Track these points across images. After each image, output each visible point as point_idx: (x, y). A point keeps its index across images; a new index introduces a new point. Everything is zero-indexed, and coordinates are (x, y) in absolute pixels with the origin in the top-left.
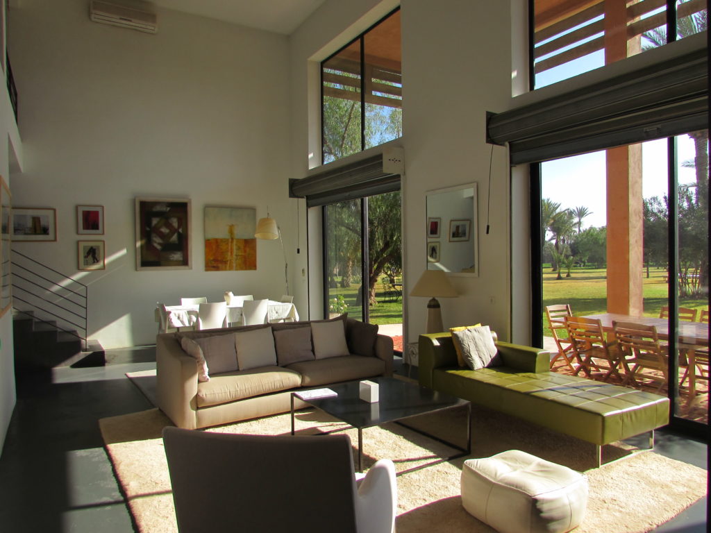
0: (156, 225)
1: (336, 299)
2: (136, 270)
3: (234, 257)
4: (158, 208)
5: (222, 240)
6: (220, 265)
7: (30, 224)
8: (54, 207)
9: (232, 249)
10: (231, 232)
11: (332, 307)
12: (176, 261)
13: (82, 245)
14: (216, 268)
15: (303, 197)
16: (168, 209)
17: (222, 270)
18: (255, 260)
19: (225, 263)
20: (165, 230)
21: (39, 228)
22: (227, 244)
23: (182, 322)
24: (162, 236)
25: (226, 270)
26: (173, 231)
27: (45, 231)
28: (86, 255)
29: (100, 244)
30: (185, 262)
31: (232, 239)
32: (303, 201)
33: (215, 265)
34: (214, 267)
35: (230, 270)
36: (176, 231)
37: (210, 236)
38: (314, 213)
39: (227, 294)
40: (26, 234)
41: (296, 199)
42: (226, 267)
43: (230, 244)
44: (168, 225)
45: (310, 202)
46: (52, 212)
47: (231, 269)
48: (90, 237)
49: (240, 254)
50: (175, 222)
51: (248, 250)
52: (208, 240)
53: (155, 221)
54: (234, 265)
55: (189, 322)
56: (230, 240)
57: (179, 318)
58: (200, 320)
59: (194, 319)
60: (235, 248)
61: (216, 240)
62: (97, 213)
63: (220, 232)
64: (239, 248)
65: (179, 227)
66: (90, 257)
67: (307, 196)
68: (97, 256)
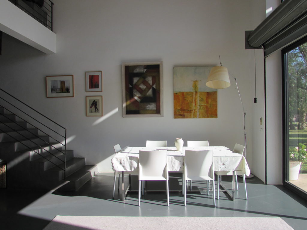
0: (137, 83)
1: (297, 148)
2: (123, 117)
3: (198, 107)
4: (137, 70)
5: (187, 93)
6: (185, 114)
7: (59, 86)
8: (73, 74)
9: (195, 100)
10: (195, 87)
11: (292, 155)
12: (151, 110)
13: (88, 99)
14: (183, 116)
15: (259, 48)
16: (145, 70)
17: (187, 117)
18: (216, 110)
19: (190, 112)
20: (143, 87)
21: (64, 89)
22: (192, 96)
23: (124, 167)
24: (141, 91)
25: (190, 118)
26: (149, 87)
27: (68, 90)
28: (91, 106)
29: (99, 98)
30: (158, 111)
31: (196, 92)
32: (260, 52)
33: (182, 113)
34: (181, 115)
35: (194, 118)
36: (151, 87)
37: (179, 90)
38: (272, 61)
39: (176, 140)
40: (57, 93)
41: (253, 50)
42: (190, 115)
43: (194, 96)
44: (145, 83)
45: (267, 50)
46: (71, 77)
47: (195, 117)
48: (94, 94)
49: (203, 104)
50: (150, 80)
51: (210, 101)
52: (176, 93)
53: (135, 80)
54: (198, 113)
55: (131, 167)
56: (194, 93)
57: (120, 163)
58: (140, 166)
59: (135, 164)
60: (198, 99)
61: (183, 94)
62: (98, 76)
63: (186, 87)
64: (202, 100)
65: (153, 84)
66: (93, 107)
67: (263, 45)
68: (97, 107)
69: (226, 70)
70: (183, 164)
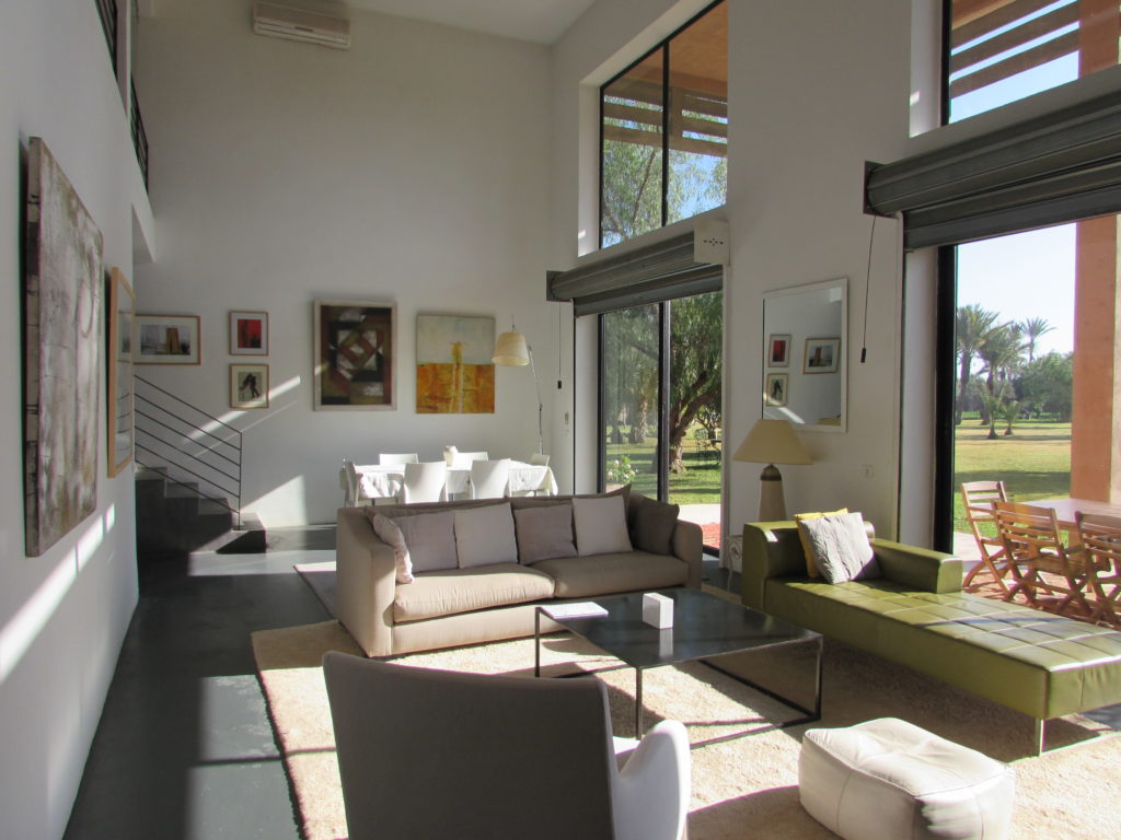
0: (344, 341)
1: (617, 462)
2: (314, 409)
3: (461, 392)
4: (346, 317)
5: (443, 366)
6: (438, 405)
7: (163, 339)
8: (198, 314)
9: (457, 380)
10: (457, 354)
11: (610, 473)
12: (373, 397)
13: (236, 370)
14: (434, 410)
15: (568, 301)
16: (363, 317)
17: (442, 412)
18: (493, 398)
19: (447, 401)
20: (357, 350)
21: (177, 346)
22: (451, 372)
23: (379, 490)
24: (353, 358)
25: (447, 412)
26: (370, 351)
27: (185, 349)
28: (241, 385)
29: (262, 370)
30: (386, 399)
31: (458, 364)
32: (568, 307)
33: (432, 404)
34: (430, 407)
35: (453, 412)
36: (374, 351)
37: (426, 359)
38: (585, 325)
39: (447, 450)
40: (157, 353)
41: (557, 304)
42: (447, 407)
43: (454, 373)
44: (362, 342)
45: (579, 308)
46: (194, 321)
47: (455, 410)
48: (249, 360)
49: (470, 388)
50: (372, 338)
51: (482, 382)
52: (422, 366)
53: (343, 336)
54: (461, 404)
55: (390, 491)
56: (455, 366)
57: (374, 484)
58: (405, 487)
59: (397, 486)
60: (462, 377)
61: (434, 366)
62: (257, 324)
63: (440, 354)
64: (468, 379)
65: (379, 344)
66: (248, 388)
67: (574, 299)
68: (257, 387)
69: (523, 338)
70: (469, 482)
